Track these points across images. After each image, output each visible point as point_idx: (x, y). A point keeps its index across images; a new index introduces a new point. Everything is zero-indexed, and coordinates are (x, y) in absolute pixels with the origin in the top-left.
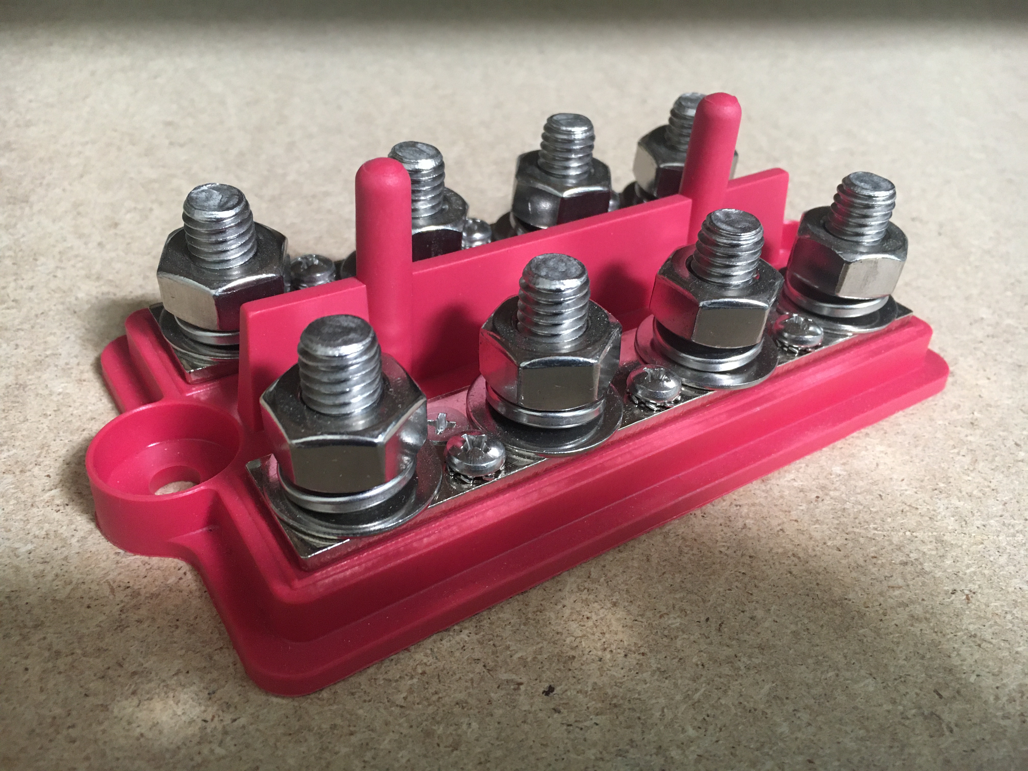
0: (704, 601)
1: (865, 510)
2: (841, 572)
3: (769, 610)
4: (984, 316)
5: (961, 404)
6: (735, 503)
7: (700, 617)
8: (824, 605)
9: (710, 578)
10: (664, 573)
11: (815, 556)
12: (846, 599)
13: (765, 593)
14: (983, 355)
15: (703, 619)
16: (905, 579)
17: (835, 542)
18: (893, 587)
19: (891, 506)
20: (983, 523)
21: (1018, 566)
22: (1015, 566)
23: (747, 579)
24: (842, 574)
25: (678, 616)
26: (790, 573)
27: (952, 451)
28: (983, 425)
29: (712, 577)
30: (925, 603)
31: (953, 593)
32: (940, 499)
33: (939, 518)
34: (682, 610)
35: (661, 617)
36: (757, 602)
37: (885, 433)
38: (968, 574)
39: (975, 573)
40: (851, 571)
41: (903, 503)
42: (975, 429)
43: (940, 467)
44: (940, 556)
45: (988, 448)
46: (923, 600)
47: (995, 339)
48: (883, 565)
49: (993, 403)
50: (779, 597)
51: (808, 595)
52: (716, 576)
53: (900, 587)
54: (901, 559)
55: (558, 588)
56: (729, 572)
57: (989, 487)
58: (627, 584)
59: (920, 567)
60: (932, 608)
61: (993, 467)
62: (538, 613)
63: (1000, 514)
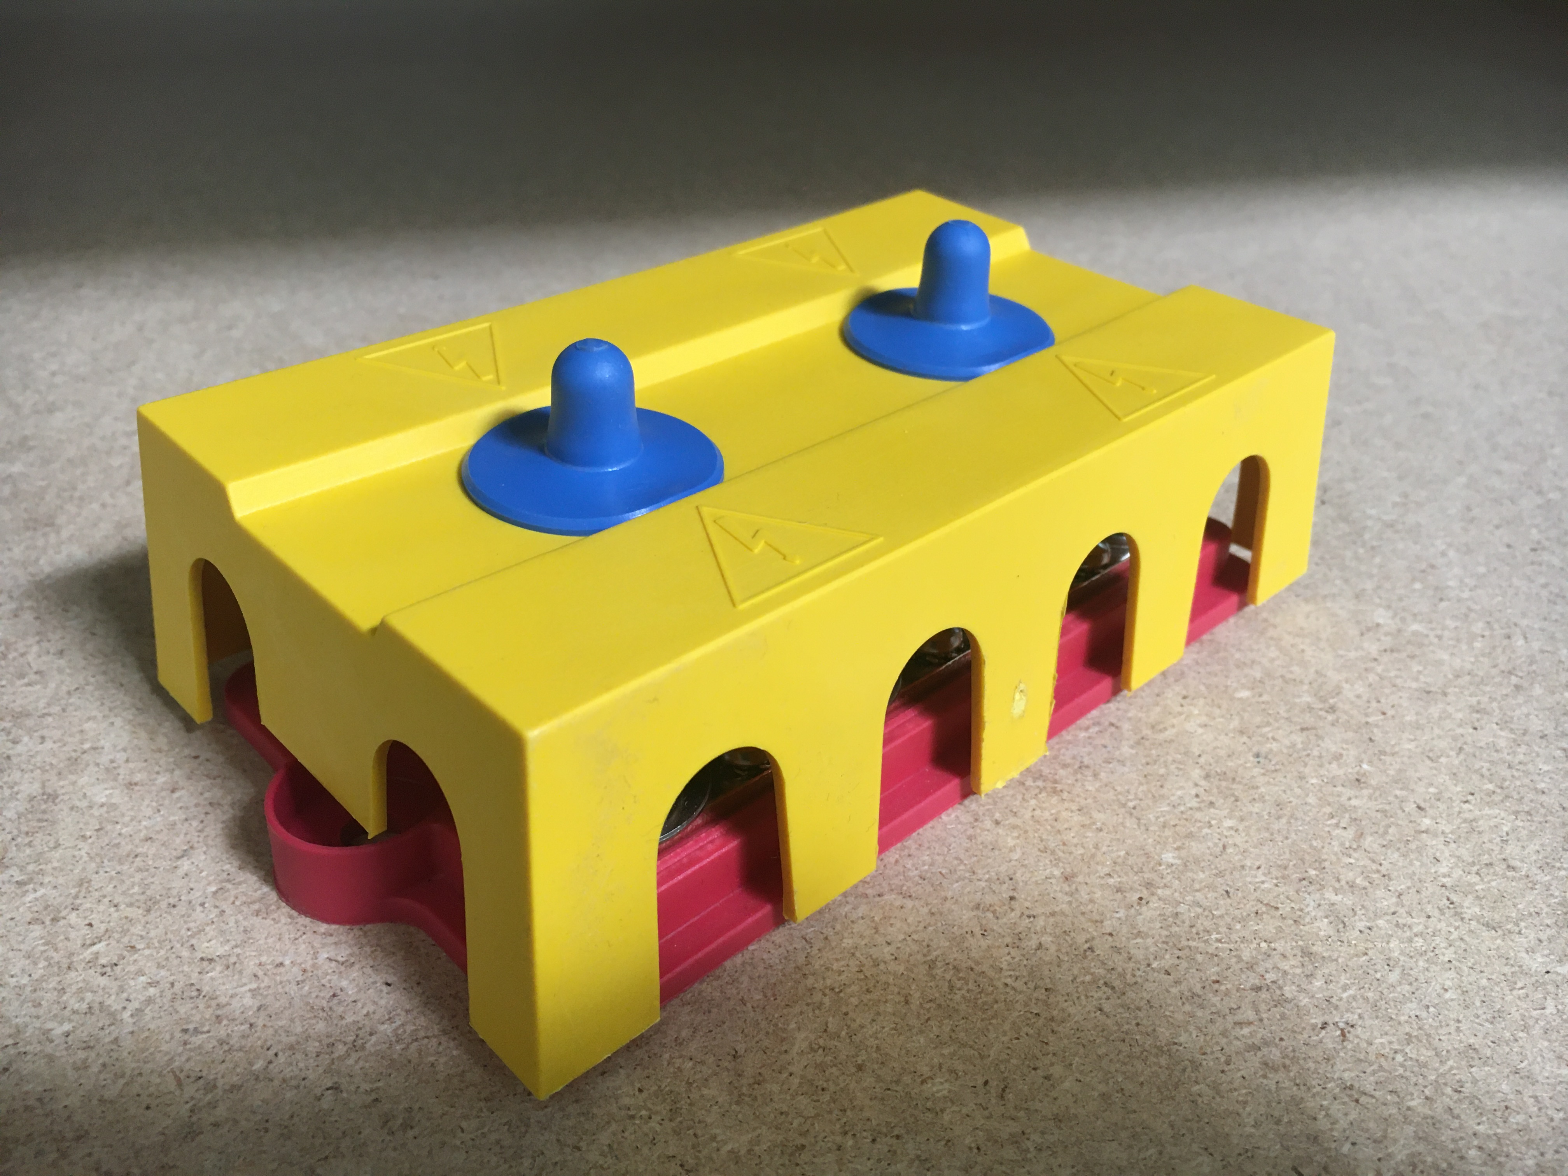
0: (982, 1057)
1: (1206, 913)
2: (1171, 1005)
3: (1071, 1065)
4: (1381, 621)
5: (1344, 753)
6: (1027, 912)
7: (976, 1080)
8: (1145, 1053)
9: (990, 1024)
10: (929, 1019)
11: (1136, 983)
12: (1175, 1044)
13: (1066, 1041)
14: (1377, 678)
15: (980, 1081)
16: (1257, 1012)
17: (1163, 961)
18: (1240, 1023)
19: (1242, 906)
20: (1368, 924)
21: (1415, 984)
22: (1411, 984)
23: (1041, 1022)
24: (1171, 1008)
25: (946, 1081)
26: (1101, 1010)
27: (1329, 822)
28: (1373, 782)
29: (994, 1021)
30: (1284, 1043)
31: (1323, 1028)
32: (1309, 894)
33: (1307, 920)
34: (953, 1071)
35: (923, 1082)
36: (1054, 1054)
37: (1237, 800)
38: (1345, 1000)
39: (1354, 998)
40: (1183, 1004)
41: (1259, 900)
42: (1362, 788)
43: (1311, 846)
44: (1307, 976)
45: (1379, 815)
46: (1281, 1039)
47: (1395, 655)
48: (1227, 993)
49: (1388, 749)
50: (1084, 1046)
51: (1124, 1041)
52: (1000, 1021)
53: (1250, 1023)
54: (1253, 981)
55: (784, 1048)
56: (1017, 1014)
57: (1378, 871)
58: (877, 1038)
59: (1278, 992)
60: (1294, 1051)
61: (1385, 843)
62: (756, 1086)
63: (1392, 910)
